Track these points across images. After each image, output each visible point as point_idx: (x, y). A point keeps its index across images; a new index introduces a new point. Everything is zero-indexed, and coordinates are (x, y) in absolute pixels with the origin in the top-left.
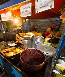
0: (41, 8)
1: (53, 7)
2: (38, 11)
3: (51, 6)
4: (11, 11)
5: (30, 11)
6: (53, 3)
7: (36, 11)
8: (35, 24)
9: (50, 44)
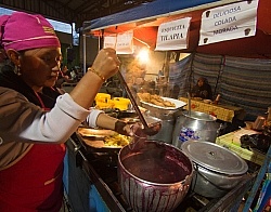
0: (216, 32)
1: (252, 33)
2: (206, 40)
3: (247, 31)
4: (132, 31)
5: (185, 37)
6: (254, 22)
7: (202, 38)
8: (213, 74)
9: (251, 153)
